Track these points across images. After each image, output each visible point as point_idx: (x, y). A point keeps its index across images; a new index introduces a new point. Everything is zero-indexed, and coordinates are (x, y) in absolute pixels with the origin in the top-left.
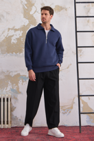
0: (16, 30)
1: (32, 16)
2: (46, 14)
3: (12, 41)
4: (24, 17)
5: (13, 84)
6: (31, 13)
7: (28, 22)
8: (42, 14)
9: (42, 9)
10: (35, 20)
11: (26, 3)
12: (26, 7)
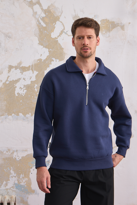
0: (24, 69)
1: (55, 41)
3: (17, 91)
4: (40, 43)
5: (18, 175)
6: (54, 35)
7: (47, 54)
10: (62, 49)
11: (43, 15)
12: (42, 23)
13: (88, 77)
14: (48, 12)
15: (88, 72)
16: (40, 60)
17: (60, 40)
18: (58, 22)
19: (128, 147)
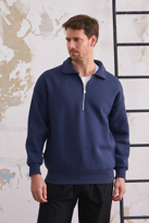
1: (21, 41)
2: (76, 39)
4: (5, 44)
6: (20, 34)
7: (12, 55)
8: (68, 40)
9: (66, 26)
10: (29, 50)
11: (8, 12)
12: (7, 22)
13: (85, 80)
14: (13, 9)
15: (85, 75)
16: (5, 62)
17: (26, 40)
18: (24, 21)
19: (127, 169)
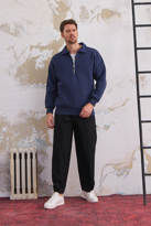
0: (42, 48)
3: (37, 65)
4: (55, 28)
5: (39, 131)
11: (57, 6)
13: (73, 56)
14: (61, 3)
16: (55, 41)
18: (68, 12)
